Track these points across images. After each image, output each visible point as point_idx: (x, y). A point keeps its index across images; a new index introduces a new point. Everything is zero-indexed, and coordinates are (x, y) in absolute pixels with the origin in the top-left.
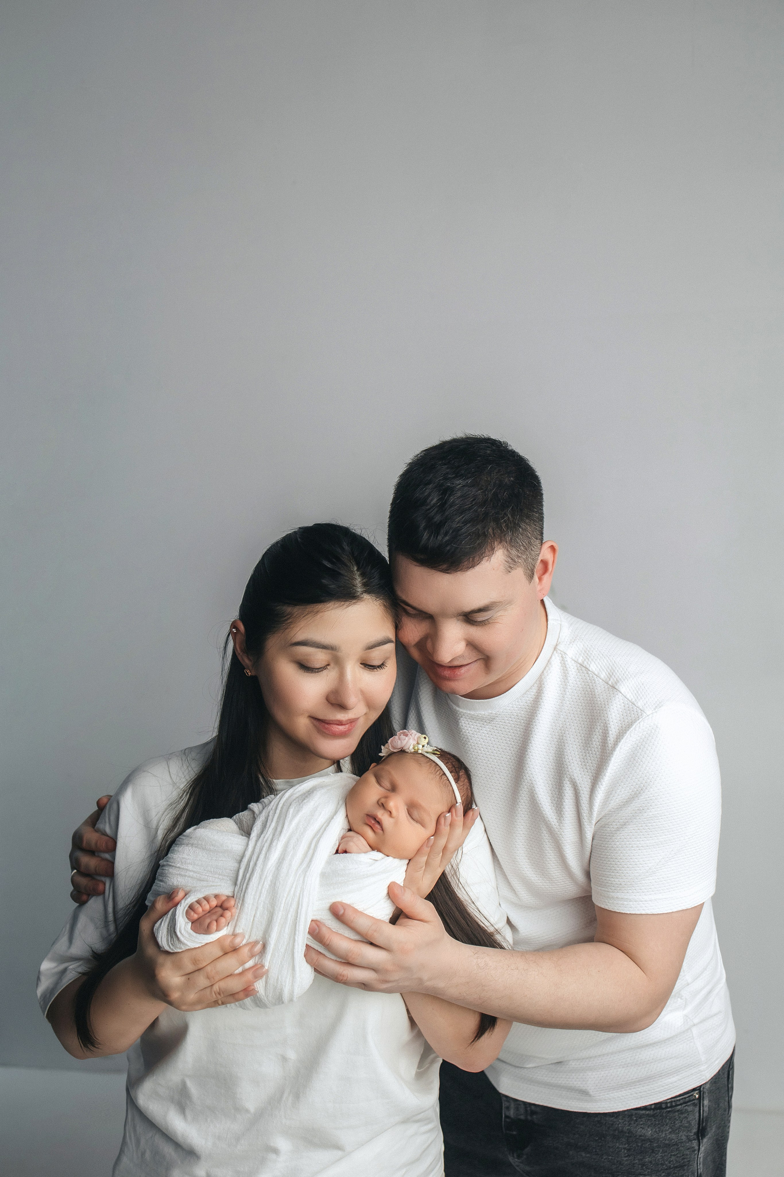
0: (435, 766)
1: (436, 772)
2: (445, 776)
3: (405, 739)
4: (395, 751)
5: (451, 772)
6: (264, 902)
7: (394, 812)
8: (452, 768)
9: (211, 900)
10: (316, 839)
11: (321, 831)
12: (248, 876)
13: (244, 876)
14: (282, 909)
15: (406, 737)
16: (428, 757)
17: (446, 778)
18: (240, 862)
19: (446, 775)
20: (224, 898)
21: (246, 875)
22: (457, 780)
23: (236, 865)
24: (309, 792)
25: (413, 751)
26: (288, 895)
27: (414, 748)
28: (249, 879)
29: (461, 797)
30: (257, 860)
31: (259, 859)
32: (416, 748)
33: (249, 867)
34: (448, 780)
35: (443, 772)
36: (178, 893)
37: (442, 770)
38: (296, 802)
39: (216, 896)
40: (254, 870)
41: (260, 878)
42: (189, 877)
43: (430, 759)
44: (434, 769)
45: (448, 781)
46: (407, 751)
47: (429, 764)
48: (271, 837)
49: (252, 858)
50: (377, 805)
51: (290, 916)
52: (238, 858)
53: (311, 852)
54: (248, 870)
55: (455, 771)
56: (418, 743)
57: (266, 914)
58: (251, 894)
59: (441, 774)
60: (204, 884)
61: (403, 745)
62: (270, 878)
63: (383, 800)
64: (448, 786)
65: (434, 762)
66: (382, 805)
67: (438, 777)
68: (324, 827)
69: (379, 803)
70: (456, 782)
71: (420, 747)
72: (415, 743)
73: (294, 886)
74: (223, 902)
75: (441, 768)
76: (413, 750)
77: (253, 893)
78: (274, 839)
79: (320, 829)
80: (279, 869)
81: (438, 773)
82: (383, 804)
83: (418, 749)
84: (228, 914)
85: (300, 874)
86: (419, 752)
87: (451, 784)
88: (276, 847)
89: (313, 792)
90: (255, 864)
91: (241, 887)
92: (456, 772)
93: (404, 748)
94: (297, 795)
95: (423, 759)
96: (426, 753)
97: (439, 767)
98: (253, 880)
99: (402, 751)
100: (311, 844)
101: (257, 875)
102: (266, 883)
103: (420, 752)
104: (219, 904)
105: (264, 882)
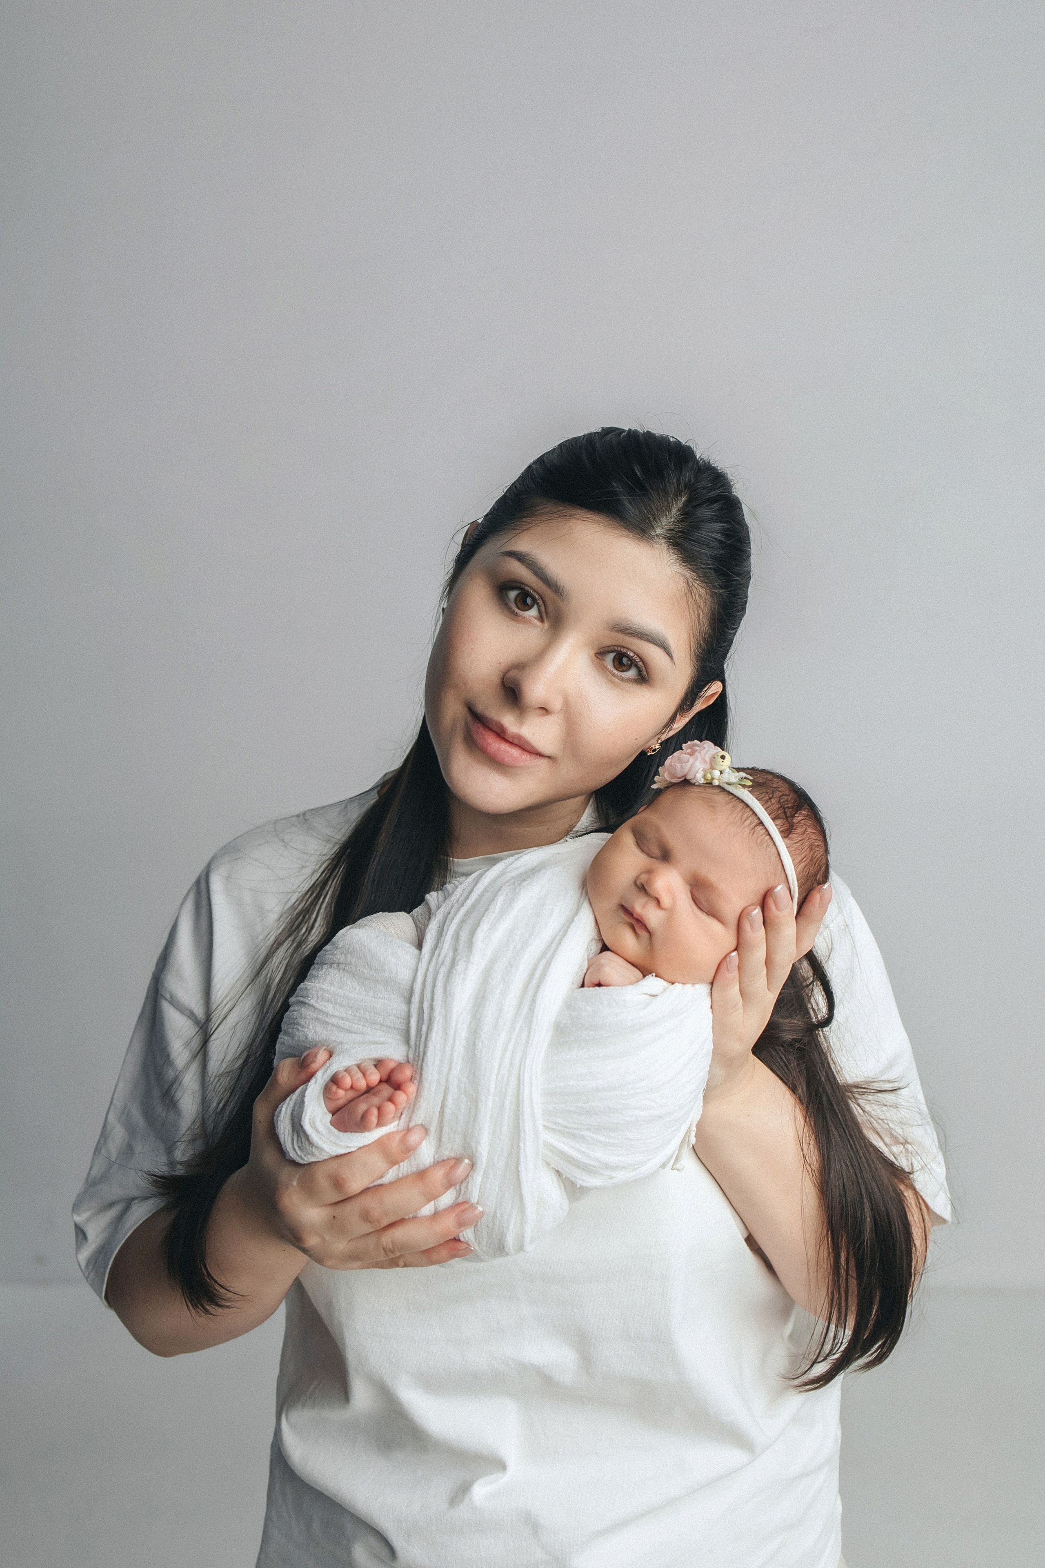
0: (742, 809)
1: (743, 820)
2: (761, 827)
3: (688, 762)
4: (674, 781)
5: (774, 819)
6: (459, 1080)
7: (666, 901)
8: (778, 809)
9: (368, 1073)
10: (544, 961)
11: (554, 945)
12: (424, 1028)
13: (419, 1030)
14: (492, 1090)
15: (691, 756)
16: (731, 791)
17: (764, 831)
18: (409, 1002)
19: (763, 825)
20: (392, 1065)
21: (421, 1027)
22: (787, 833)
23: (404, 1007)
24: (533, 870)
25: (702, 782)
26: (500, 1066)
27: (704, 777)
28: (427, 1035)
29: (796, 866)
30: (432, 999)
31: (435, 998)
32: (709, 776)
33: (424, 1013)
34: (769, 835)
35: (759, 819)
36: (316, 1056)
37: (756, 815)
38: (509, 886)
39: (378, 1063)
40: (432, 1018)
41: (446, 1033)
42: (333, 1025)
43: (735, 796)
44: (740, 814)
45: (768, 837)
46: (693, 781)
47: (731, 805)
48: (451, 955)
49: (425, 996)
50: (633, 887)
51: (507, 1103)
52: (406, 994)
53: (534, 982)
54: (423, 1018)
55: (782, 815)
56: (712, 768)
57: (464, 1102)
58: (434, 1063)
59: (755, 824)
60: (359, 1038)
61: (685, 771)
62: (463, 1034)
63: (644, 877)
64: (768, 846)
65: (742, 801)
66: (642, 888)
67: (747, 830)
68: (558, 938)
69: (638, 883)
70: (784, 837)
71: (716, 773)
72: (707, 766)
73: (510, 1048)
74: (392, 1071)
75: (754, 813)
76: (703, 780)
77: (437, 1063)
78: (457, 958)
79: (552, 943)
80: (478, 1016)
81: (748, 822)
82: (642, 885)
83: (713, 779)
84: (401, 1097)
85: (521, 1027)
86: (714, 784)
87: (774, 842)
88: (465, 974)
89: (539, 871)
90: (432, 1008)
91: (418, 1050)
92: (787, 818)
93: (688, 777)
94: (514, 874)
95: (721, 798)
96: (727, 785)
97: (751, 809)
98: (433, 1038)
99: (686, 783)
100: (534, 970)
101: (438, 1028)
102: (457, 1042)
103: (716, 783)
104: (385, 1078)
105: (454, 1040)
